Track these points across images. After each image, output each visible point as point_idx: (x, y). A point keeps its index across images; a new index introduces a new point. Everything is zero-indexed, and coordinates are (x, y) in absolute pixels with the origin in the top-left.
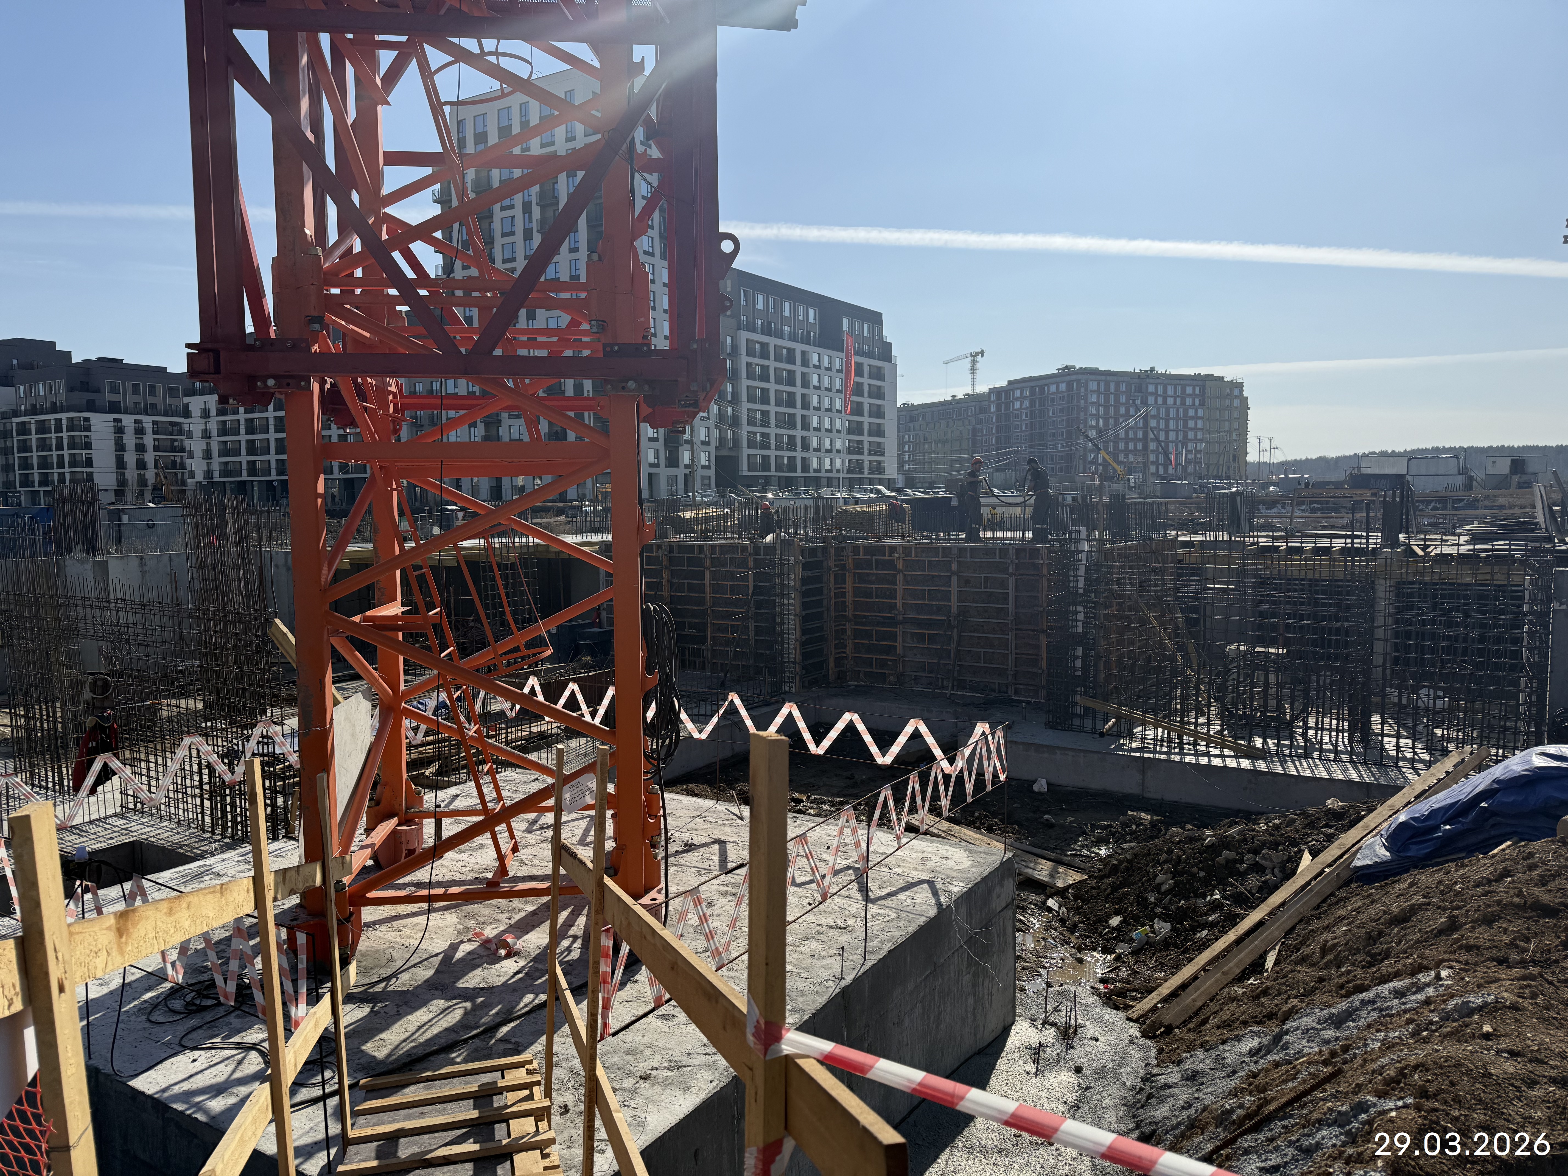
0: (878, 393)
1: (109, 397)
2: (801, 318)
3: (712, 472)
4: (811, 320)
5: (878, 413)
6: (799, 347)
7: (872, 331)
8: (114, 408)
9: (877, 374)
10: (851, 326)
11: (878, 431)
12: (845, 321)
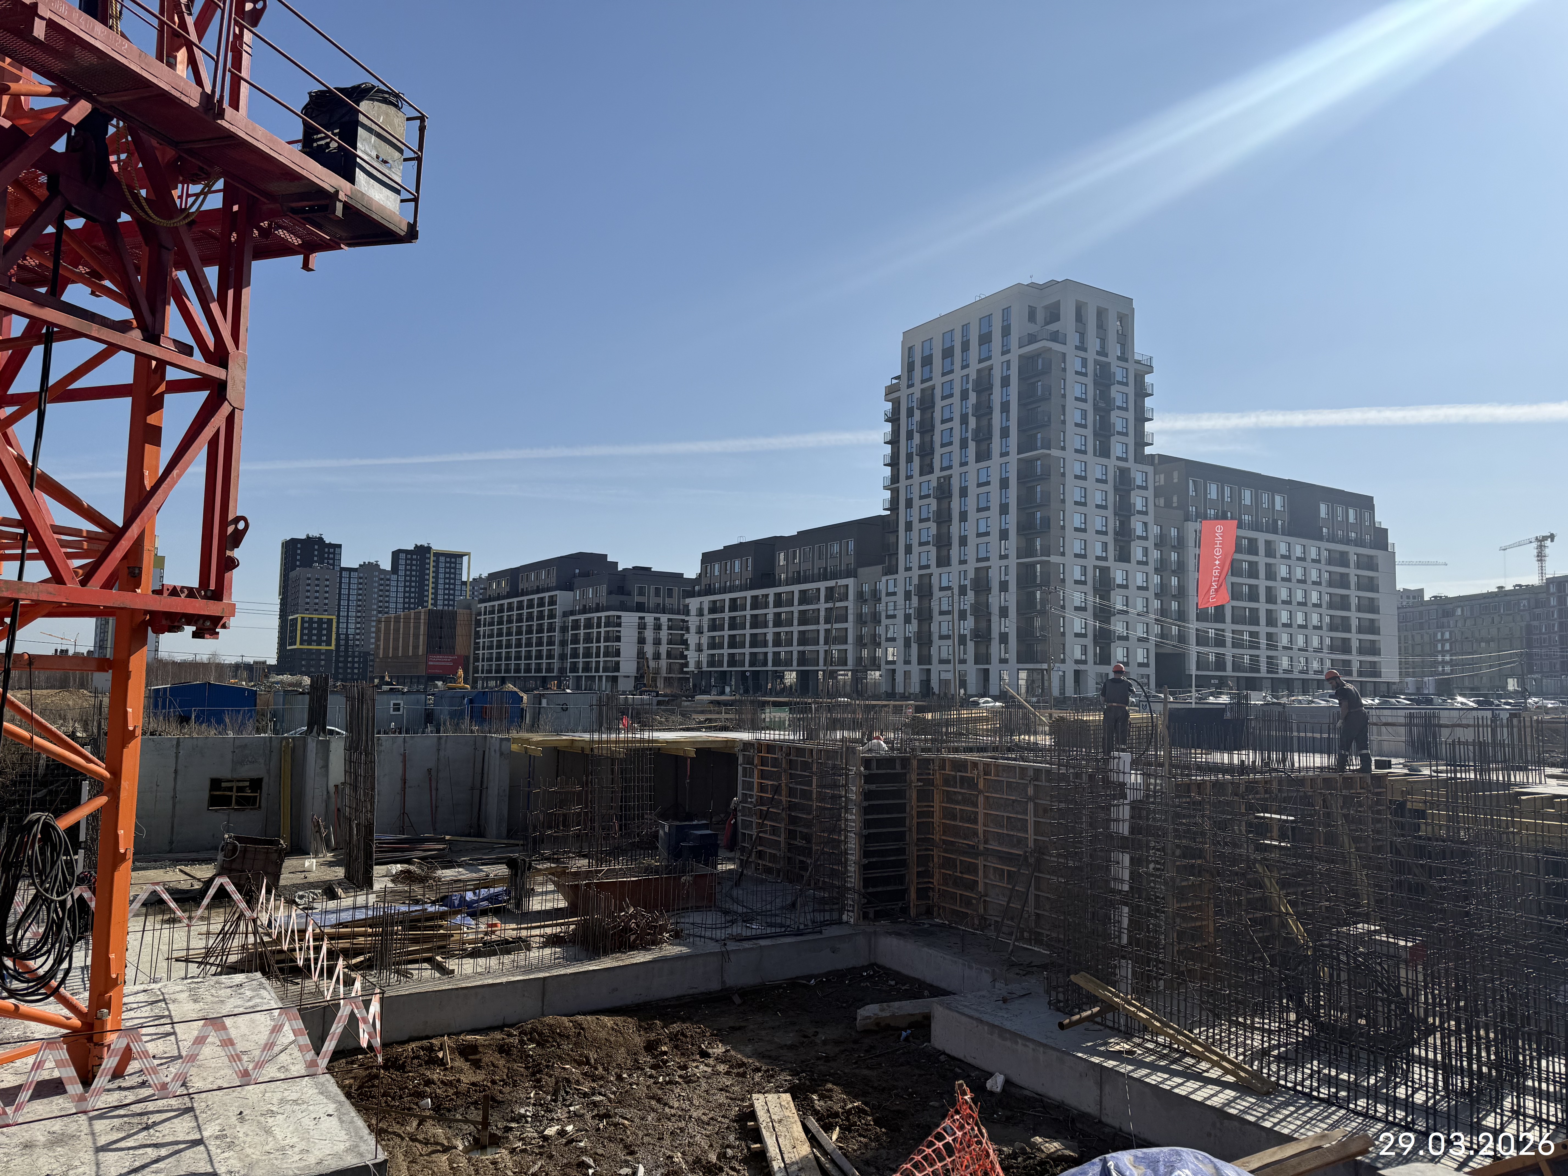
0: (1371, 585)
1: (637, 599)
2: (1265, 506)
3: (1151, 671)
4: (1278, 507)
5: (1372, 607)
6: (1261, 538)
7: (1360, 518)
8: (640, 608)
9: (1370, 564)
10: (1332, 512)
11: (1372, 628)
12: (1323, 508)
